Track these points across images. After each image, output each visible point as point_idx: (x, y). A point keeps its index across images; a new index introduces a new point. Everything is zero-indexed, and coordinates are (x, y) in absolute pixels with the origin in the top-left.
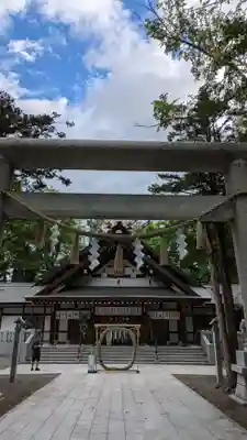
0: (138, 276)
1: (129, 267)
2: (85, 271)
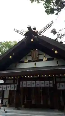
0: (48, 60)
1: (42, 54)
2: (11, 57)
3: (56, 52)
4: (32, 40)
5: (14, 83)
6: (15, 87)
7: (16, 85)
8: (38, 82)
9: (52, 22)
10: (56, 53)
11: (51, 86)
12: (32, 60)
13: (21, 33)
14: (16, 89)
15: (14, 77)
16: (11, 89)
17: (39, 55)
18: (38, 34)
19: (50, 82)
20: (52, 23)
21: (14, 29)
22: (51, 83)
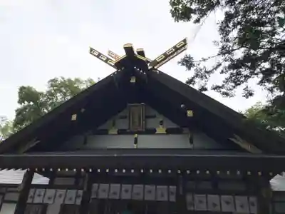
1: (154, 117)
2: (74, 117)
3: (190, 113)
4: (133, 81)
5: (76, 186)
6: (77, 196)
7: (81, 192)
8: (138, 188)
9: (185, 41)
10: (188, 115)
11: (173, 199)
12: (129, 129)
13: (106, 61)
14: (79, 202)
15: (79, 171)
16: (67, 202)
17: (147, 117)
18: (150, 68)
19: (168, 188)
20: (184, 43)
21: (91, 50)
22: (172, 193)
